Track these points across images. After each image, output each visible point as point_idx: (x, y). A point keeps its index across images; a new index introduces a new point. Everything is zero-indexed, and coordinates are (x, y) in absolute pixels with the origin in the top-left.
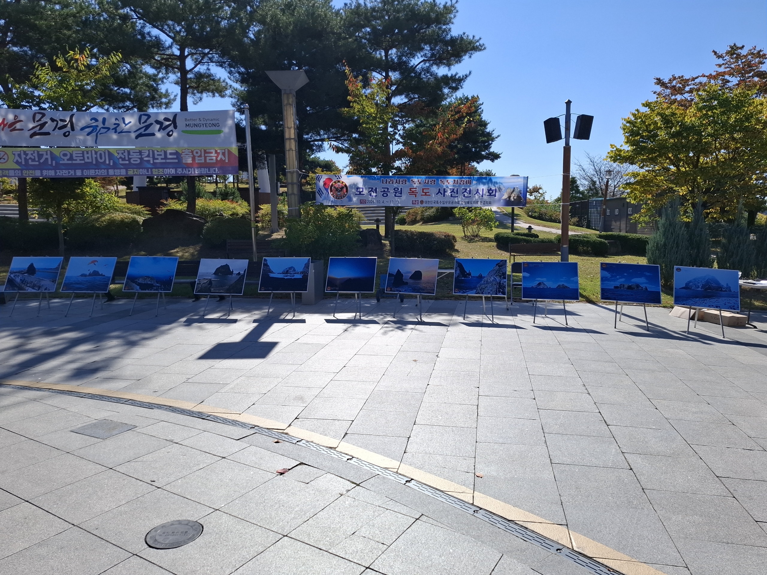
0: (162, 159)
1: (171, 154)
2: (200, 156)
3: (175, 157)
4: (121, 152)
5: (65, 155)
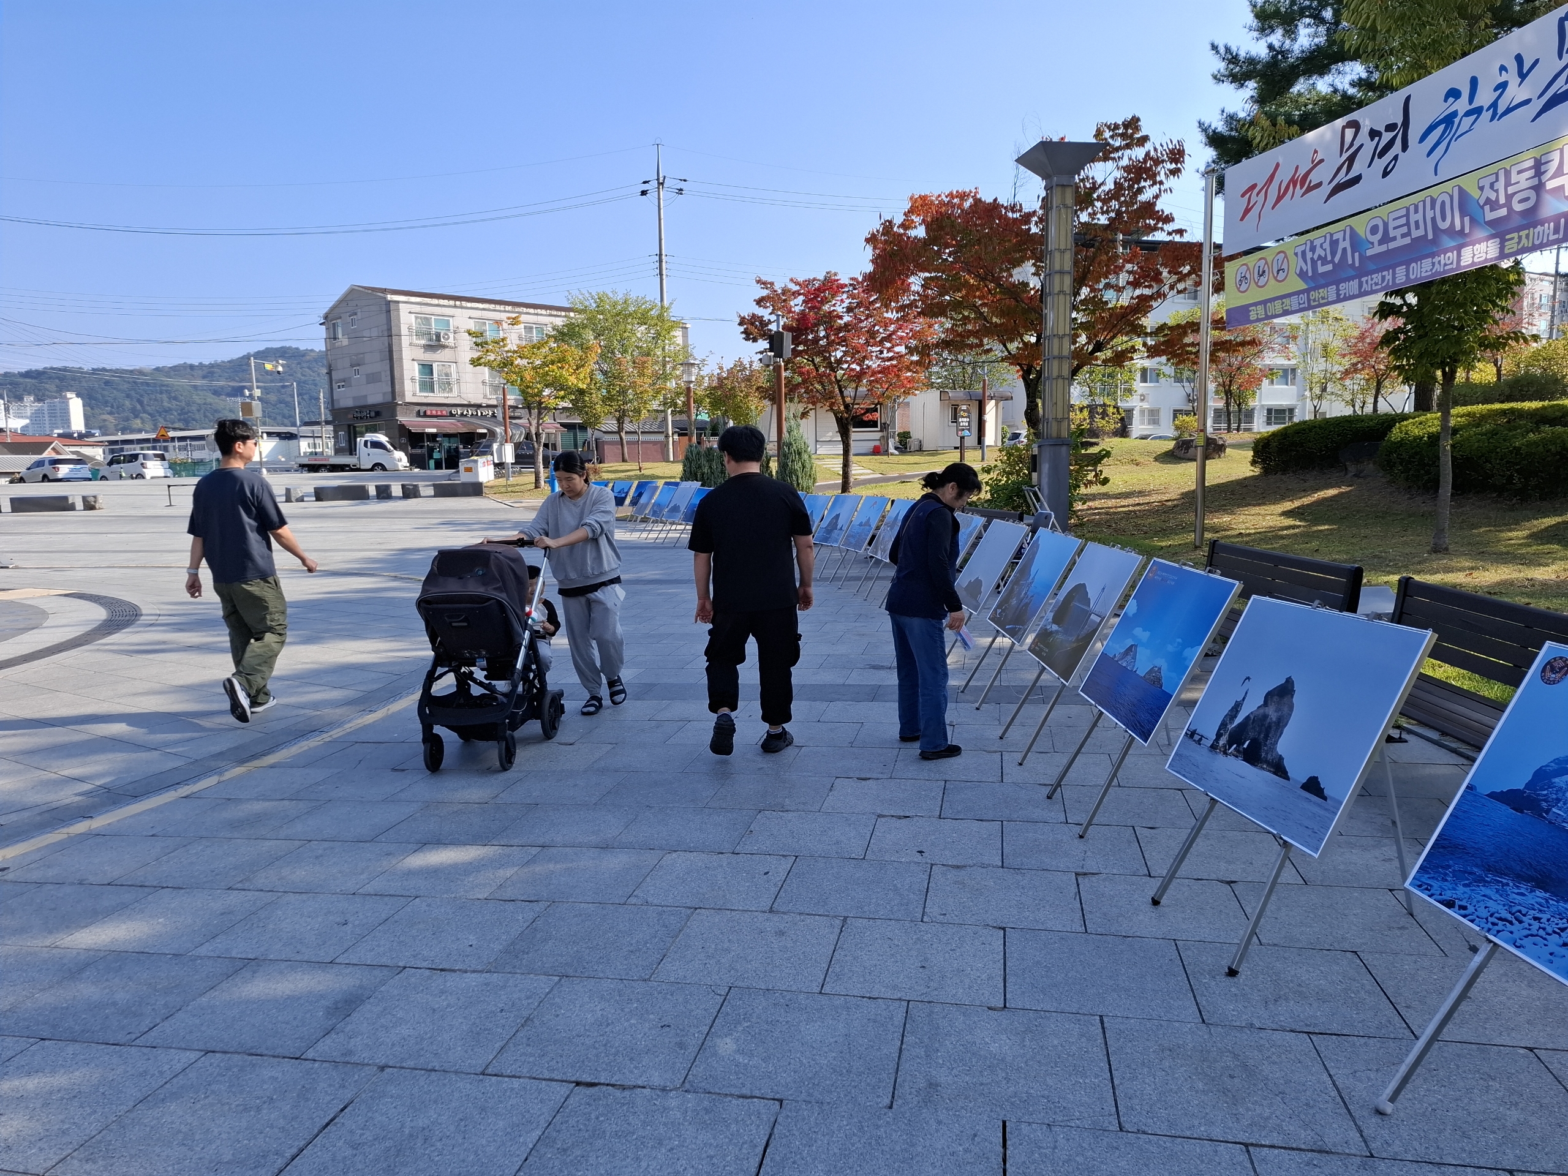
4: (1486, 183)
5: (1374, 230)
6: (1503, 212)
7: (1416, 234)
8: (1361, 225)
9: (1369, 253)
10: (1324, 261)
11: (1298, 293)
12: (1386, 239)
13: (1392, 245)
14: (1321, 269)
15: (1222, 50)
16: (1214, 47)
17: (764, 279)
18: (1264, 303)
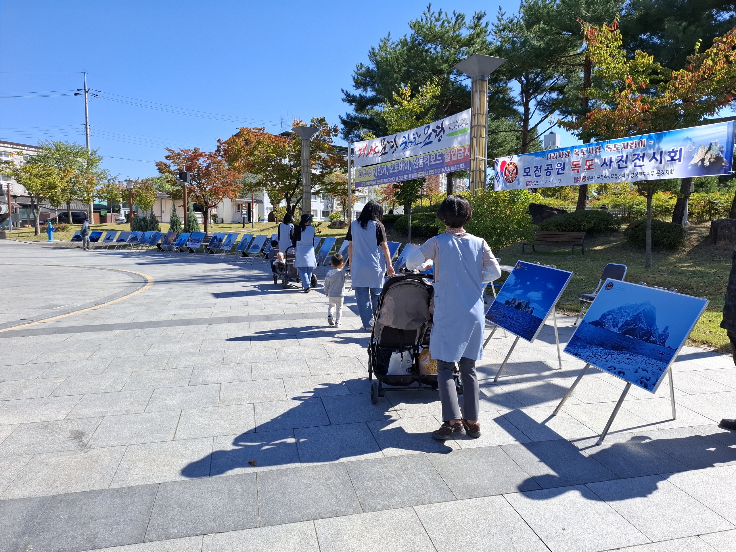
0: (434, 161)
1: (439, 156)
2: (454, 155)
3: (441, 158)
4: (414, 160)
5: (391, 167)
6: (417, 167)
7: (400, 169)
8: (389, 165)
9: (390, 172)
10: (380, 173)
11: (374, 180)
12: (394, 169)
13: (395, 171)
14: (379, 175)
15: (345, 92)
16: (342, 91)
17: (169, 148)
18: (365, 182)
